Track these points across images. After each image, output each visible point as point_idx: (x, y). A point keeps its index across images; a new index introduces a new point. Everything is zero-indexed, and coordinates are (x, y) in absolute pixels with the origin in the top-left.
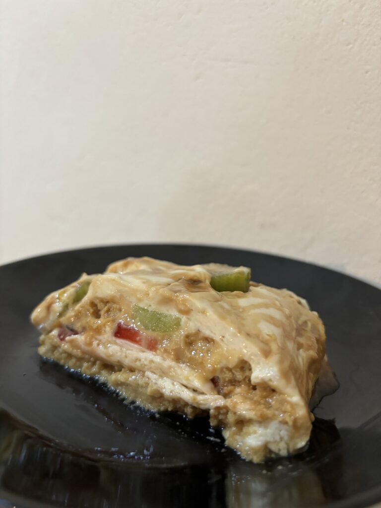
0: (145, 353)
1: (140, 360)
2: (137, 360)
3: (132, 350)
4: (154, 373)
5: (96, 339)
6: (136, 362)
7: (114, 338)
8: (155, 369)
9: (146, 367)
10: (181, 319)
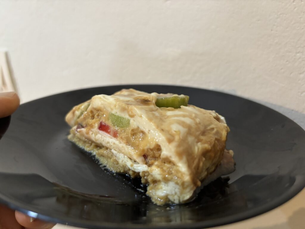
0: (112, 139)
1: (109, 143)
2: (108, 143)
3: (106, 137)
4: (116, 150)
5: (91, 131)
6: (107, 143)
7: (98, 130)
8: (116, 148)
9: (112, 147)
10: (130, 120)
